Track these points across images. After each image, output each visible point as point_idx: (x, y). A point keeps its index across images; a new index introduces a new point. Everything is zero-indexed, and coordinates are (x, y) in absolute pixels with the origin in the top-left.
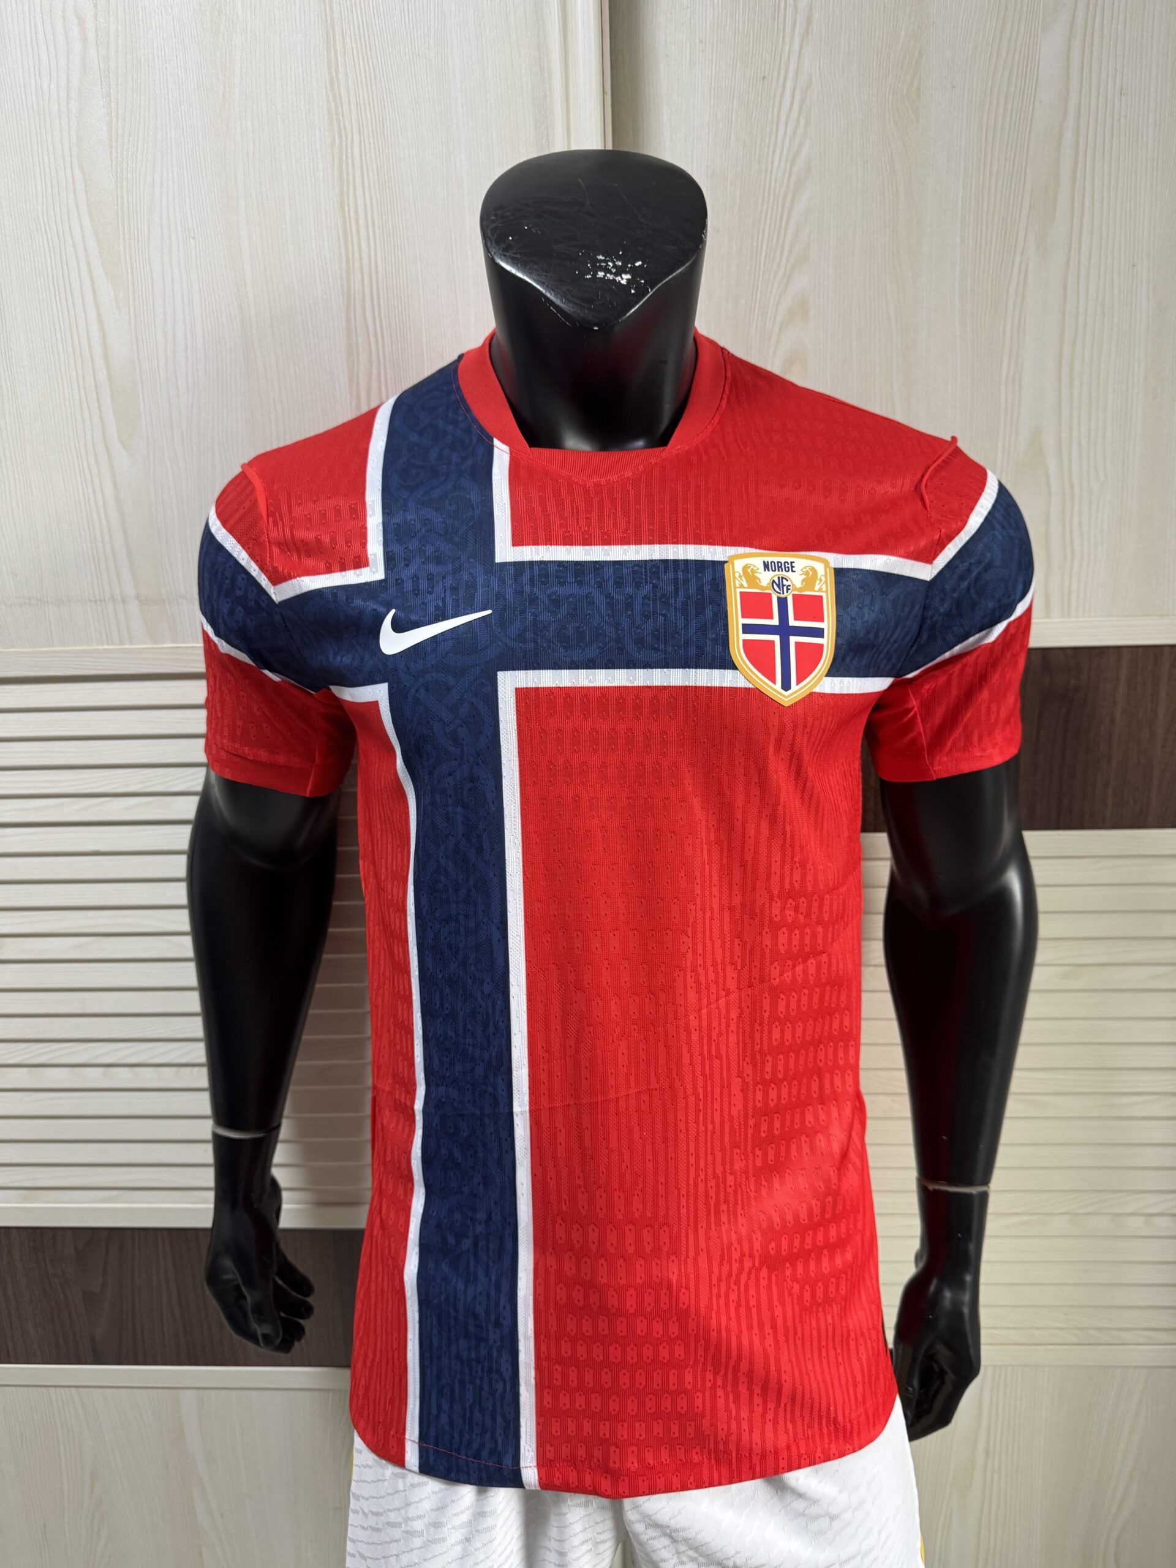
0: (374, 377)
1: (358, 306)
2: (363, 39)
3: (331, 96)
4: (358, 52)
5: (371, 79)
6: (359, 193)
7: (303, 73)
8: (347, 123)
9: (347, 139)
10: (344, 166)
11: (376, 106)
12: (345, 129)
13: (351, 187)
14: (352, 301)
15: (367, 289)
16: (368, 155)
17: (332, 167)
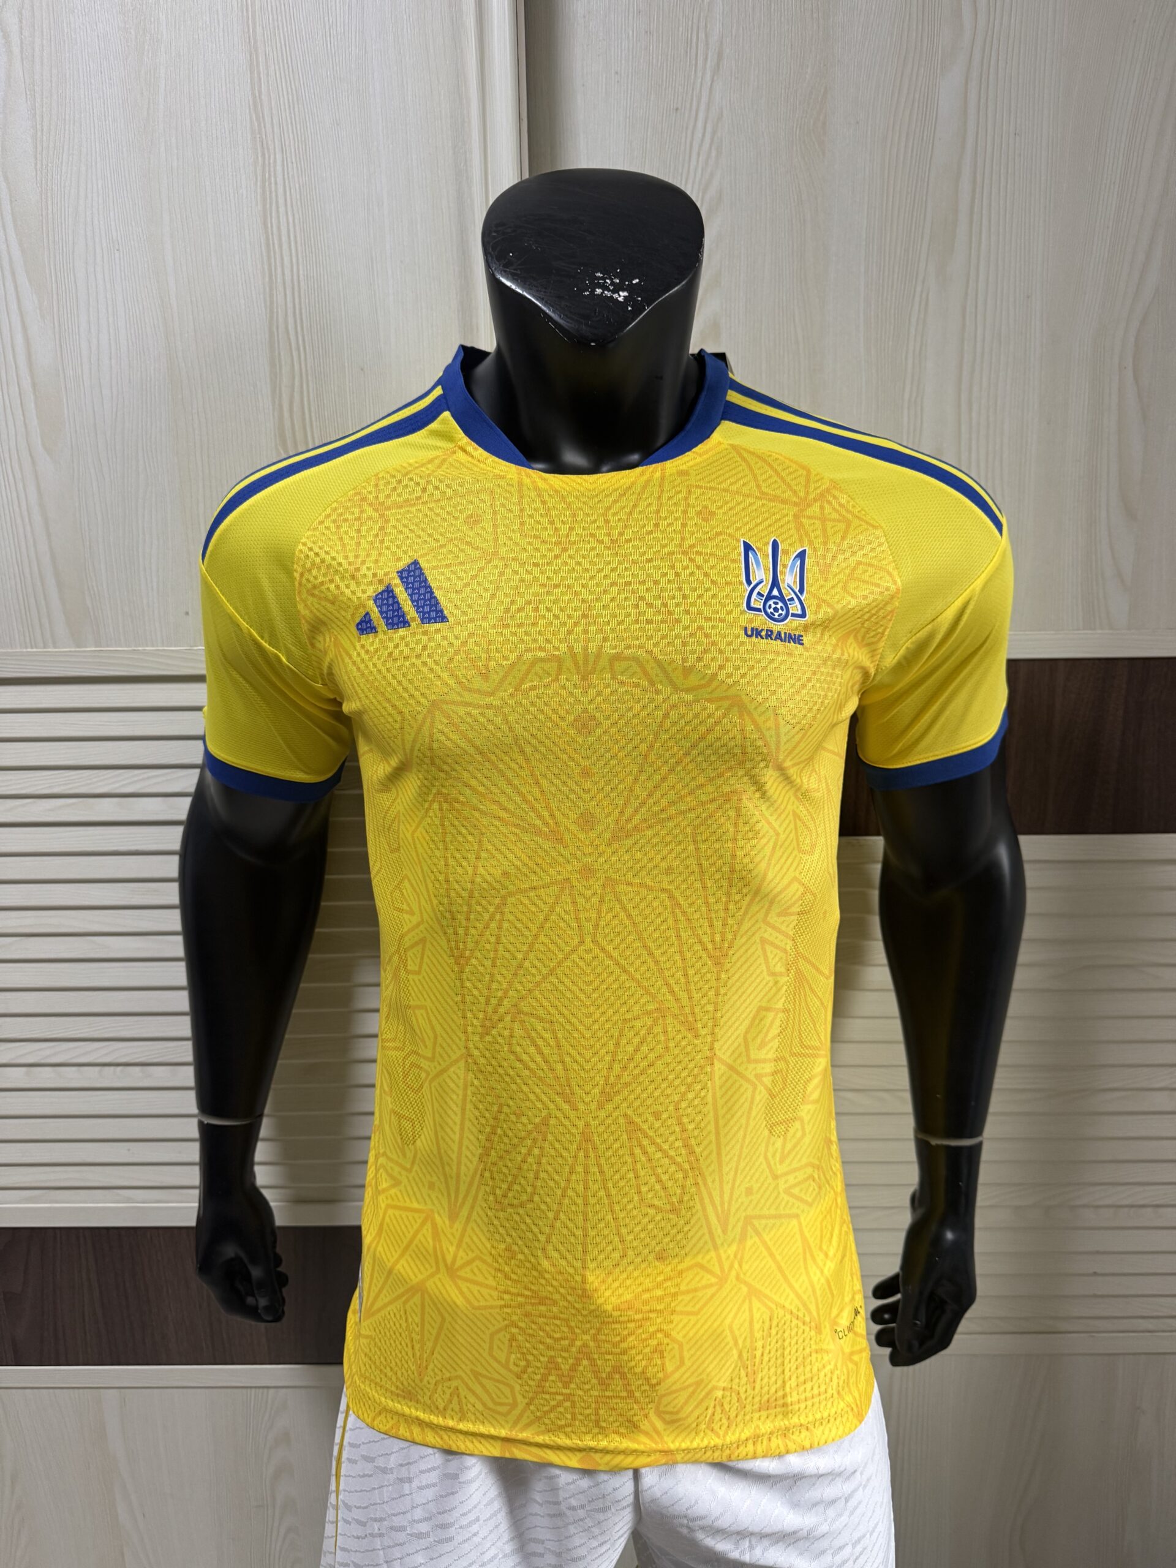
1: (281, 320)
2: (285, 61)
3: (255, 117)
4: (280, 74)
5: (293, 100)
6: (282, 209)
7: (226, 92)
8: (270, 143)
9: (270, 158)
10: (267, 183)
11: (298, 126)
12: (268, 149)
14: (275, 315)
15: (290, 305)
16: (291, 173)
17: (256, 184)
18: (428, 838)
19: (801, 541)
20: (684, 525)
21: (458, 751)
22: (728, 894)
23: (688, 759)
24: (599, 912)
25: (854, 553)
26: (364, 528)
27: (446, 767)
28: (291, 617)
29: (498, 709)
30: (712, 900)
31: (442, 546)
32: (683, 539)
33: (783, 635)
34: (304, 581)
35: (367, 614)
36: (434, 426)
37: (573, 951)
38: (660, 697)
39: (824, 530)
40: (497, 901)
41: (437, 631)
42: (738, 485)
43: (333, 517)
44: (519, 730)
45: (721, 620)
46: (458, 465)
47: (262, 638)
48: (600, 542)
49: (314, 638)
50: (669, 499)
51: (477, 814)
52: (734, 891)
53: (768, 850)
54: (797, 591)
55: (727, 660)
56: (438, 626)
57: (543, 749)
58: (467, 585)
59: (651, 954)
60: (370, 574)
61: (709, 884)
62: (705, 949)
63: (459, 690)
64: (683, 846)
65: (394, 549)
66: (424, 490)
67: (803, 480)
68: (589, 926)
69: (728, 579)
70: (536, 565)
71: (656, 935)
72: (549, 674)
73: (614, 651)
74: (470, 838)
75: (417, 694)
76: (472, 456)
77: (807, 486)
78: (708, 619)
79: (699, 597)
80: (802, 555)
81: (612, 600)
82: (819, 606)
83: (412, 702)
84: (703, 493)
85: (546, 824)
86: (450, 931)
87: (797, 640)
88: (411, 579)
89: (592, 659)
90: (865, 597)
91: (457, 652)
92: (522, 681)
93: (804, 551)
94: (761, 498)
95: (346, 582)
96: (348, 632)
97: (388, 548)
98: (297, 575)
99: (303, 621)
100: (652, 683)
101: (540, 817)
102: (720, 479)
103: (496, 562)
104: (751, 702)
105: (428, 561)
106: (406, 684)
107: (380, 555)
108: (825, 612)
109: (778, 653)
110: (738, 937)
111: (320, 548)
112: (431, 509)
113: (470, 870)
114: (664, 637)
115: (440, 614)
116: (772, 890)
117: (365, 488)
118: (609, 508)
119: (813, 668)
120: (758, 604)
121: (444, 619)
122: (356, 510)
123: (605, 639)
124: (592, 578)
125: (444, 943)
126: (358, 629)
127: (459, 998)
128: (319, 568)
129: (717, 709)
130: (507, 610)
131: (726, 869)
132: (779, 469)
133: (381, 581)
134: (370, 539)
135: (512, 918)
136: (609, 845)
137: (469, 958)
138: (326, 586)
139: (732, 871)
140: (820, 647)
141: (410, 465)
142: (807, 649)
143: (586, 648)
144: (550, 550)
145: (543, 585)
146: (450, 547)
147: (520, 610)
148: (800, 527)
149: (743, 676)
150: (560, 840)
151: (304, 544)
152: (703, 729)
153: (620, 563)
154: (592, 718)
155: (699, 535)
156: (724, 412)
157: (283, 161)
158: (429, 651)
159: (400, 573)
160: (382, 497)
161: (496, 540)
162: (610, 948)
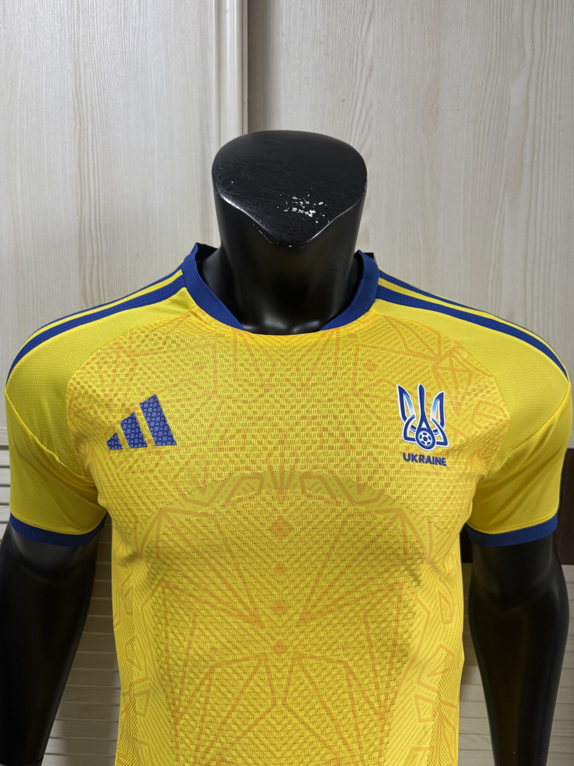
0: (95, 267)
1: (87, 224)
2: (96, 67)
3: (76, 101)
4: (93, 75)
5: (100, 90)
6: (91, 157)
7: (59, 85)
8: (85, 116)
9: (84, 125)
10: (82, 140)
11: (103, 106)
12: (84, 119)
13: (86, 153)
14: (83, 221)
15: (93, 215)
16: (97, 134)
17: (75, 141)
18: (153, 613)
19: (439, 387)
20: (355, 374)
21: (178, 549)
22: (391, 663)
23: (361, 558)
24: (289, 680)
25: (476, 395)
26: (119, 369)
27: (168, 561)
28: (63, 430)
29: (212, 517)
30: (378, 668)
31: (175, 385)
32: (354, 384)
33: (431, 459)
34: (72, 406)
35: (116, 434)
36: (175, 297)
37: (268, 711)
38: (339, 509)
39: (454, 377)
40: (207, 670)
41: (168, 452)
42: (391, 345)
43: (96, 361)
44: (227, 533)
45: (386, 448)
46: (190, 326)
47: (42, 443)
48: (293, 385)
49: (78, 446)
50: (343, 354)
51: (192, 599)
52: (395, 660)
53: (421, 628)
54: (439, 424)
55: (391, 479)
56: (168, 447)
57: (246, 548)
58: (192, 416)
59: (329, 714)
60: (120, 404)
61: (377, 655)
62: (372, 708)
63: (182, 500)
64: (356, 626)
65: (139, 386)
66: (165, 343)
67: (436, 341)
68: (280, 691)
69: (389, 415)
70: (244, 402)
71: (333, 699)
72: (253, 489)
73: (304, 471)
74: (186, 618)
75: (147, 501)
76: (201, 319)
77: (439, 346)
78: (376, 447)
79: (368, 429)
80: (441, 397)
81: (303, 430)
82: (456, 436)
83: (144, 508)
84: (368, 351)
85: (247, 609)
86: (169, 690)
87: (441, 462)
88: (150, 410)
89: (286, 477)
90: (487, 428)
91: (182, 470)
92: (231, 495)
93: (442, 394)
94: (408, 354)
95: (102, 409)
96: (101, 446)
97: (135, 385)
98: (67, 401)
99: (71, 434)
100: (333, 497)
101: (242, 602)
102: (379, 340)
103: (215, 399)
104: (411, 513)
105: (164, 397)
106: (140, 493)
107: (129, 390)
108: (461, 440)
109: (429, 473)
110: (398, 696)
111: (85, 383)
112: (168, 357)
113: (186, 644)
114: (342, 460)
115: (170, 438)
116: (424, 658)
117: (122, 339)
118: (300, 360)
119: (454, 483)
120: (412, 434)
121: (173, 442)
122: (114, 356)
123: (297, 461)
124: (287, 412)
125: (163, 697)
126: (109, 445)
127: (173, 745)
128: (83, 397)
129: (384, 519)
130: (222, 437)
131: (390, 643)
132: (419, 333)
133: (128, 410)
134: (123, 377)
135: (217, 683)
136: (298, 626)
137: (182, 714)
138: (87, 411)
139: (395, 645)
140: (457, 466)
141: (156, 324)
142: (448, 469)
143: (282, 467)
144: (256, 391)
145: (250, 418)
146: (181, 386)
147: (232, 437)
148: (437, 376)
149: (404, 492)
150: (258, 621)
151: (74, 379)
152: (373, 534)
153: (308, 402)
154: (286, 523)
155: (366, 382)
156: (377, 293)
157: (93, 127)
158: (160, 467)
159: (142, 405)
160: (134, 346)
161: (215, 382)
162: (296, 709)
